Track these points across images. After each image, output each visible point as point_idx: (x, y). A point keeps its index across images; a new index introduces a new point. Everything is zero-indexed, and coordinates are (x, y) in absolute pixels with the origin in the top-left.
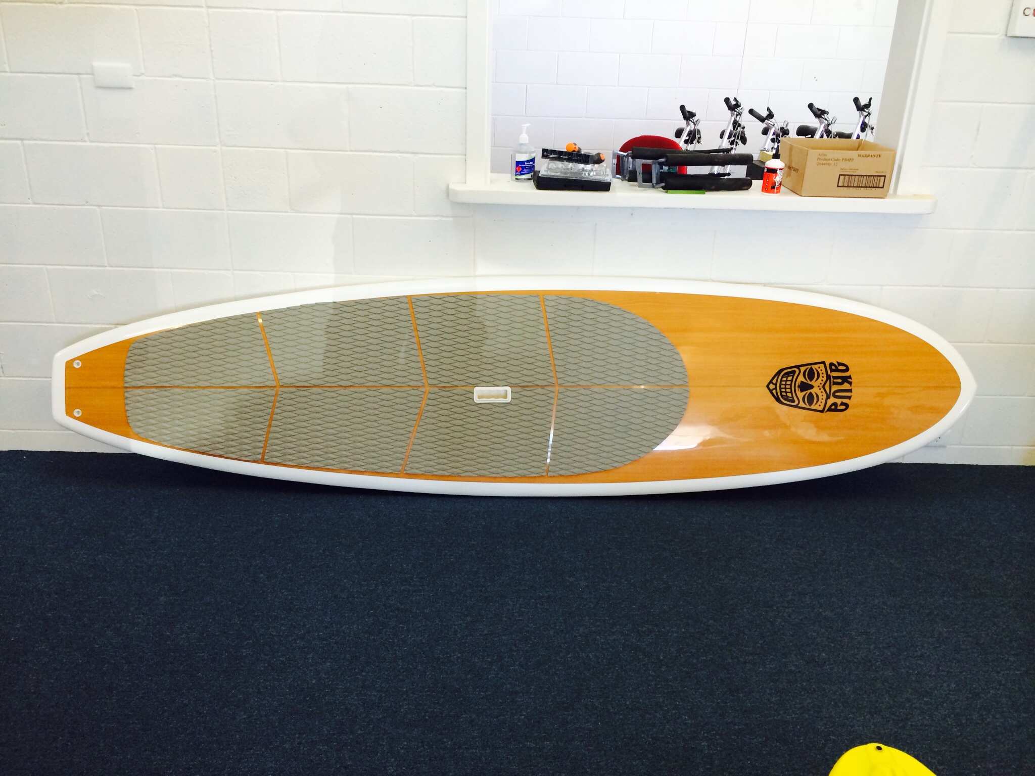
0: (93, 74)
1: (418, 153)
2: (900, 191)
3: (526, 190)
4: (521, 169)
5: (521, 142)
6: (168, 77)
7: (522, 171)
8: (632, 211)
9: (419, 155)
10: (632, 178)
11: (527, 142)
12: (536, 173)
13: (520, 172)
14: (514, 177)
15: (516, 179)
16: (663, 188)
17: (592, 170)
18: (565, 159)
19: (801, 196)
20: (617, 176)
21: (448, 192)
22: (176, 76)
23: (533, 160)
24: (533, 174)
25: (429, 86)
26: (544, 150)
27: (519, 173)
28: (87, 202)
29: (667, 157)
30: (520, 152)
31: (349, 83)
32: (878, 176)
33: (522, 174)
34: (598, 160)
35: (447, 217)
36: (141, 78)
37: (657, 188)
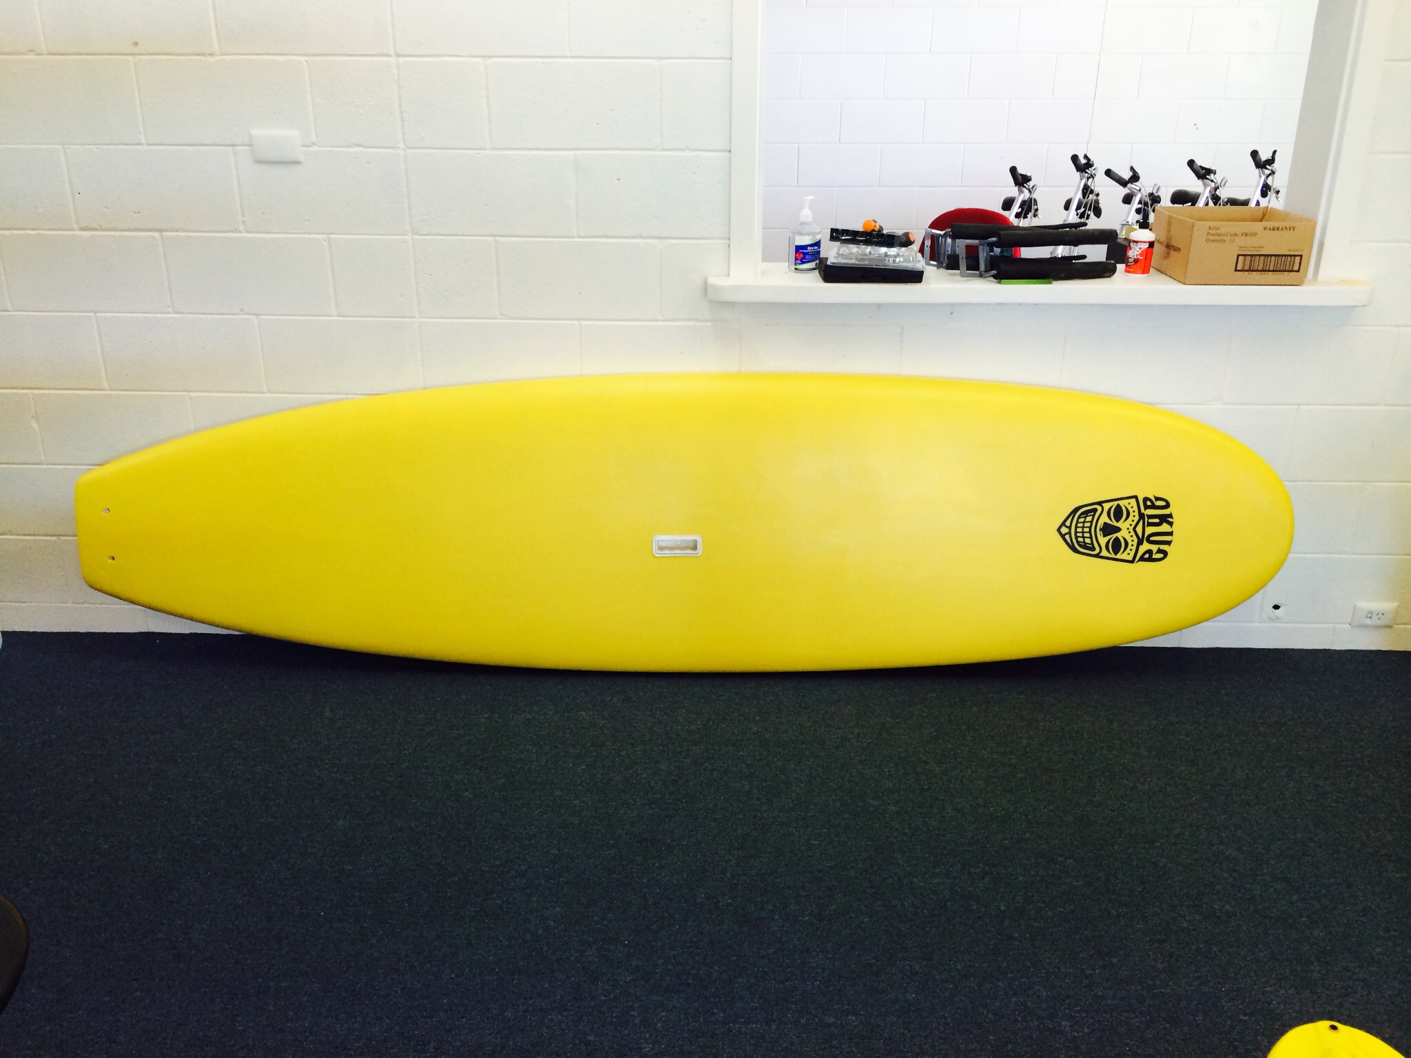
0: (251, 145)
1: (666, 238)
2: (1321, 277)
3: (810, 284)
5: (802, 220)
6: (345, 147)
7: (804, 258)
8: (952, 309)
9: (668, 240)
10: (952, 263)
11: (811, 220)
12: (823, 261)
13: (801, 260)
14: (793, 267)
16: (995, 277)
17: (898, 255)
18: (861, 241)
19: (1185, 284)
20: (932, 262)
21: (706, 287)
22: (355, 145)
23: (818, 244)
24: (818, 262)
25: (681, 150)
26: (833, 230)
27: (800, 262)
28: (242, 310)
29: (999, 236)
30: (801, 234)
31: (577, 149)
32: (1290, 256)
33: (803, 263)
34: (906, 242)
35: (704, 321)
36: (311, 149)
37: (986, 277)
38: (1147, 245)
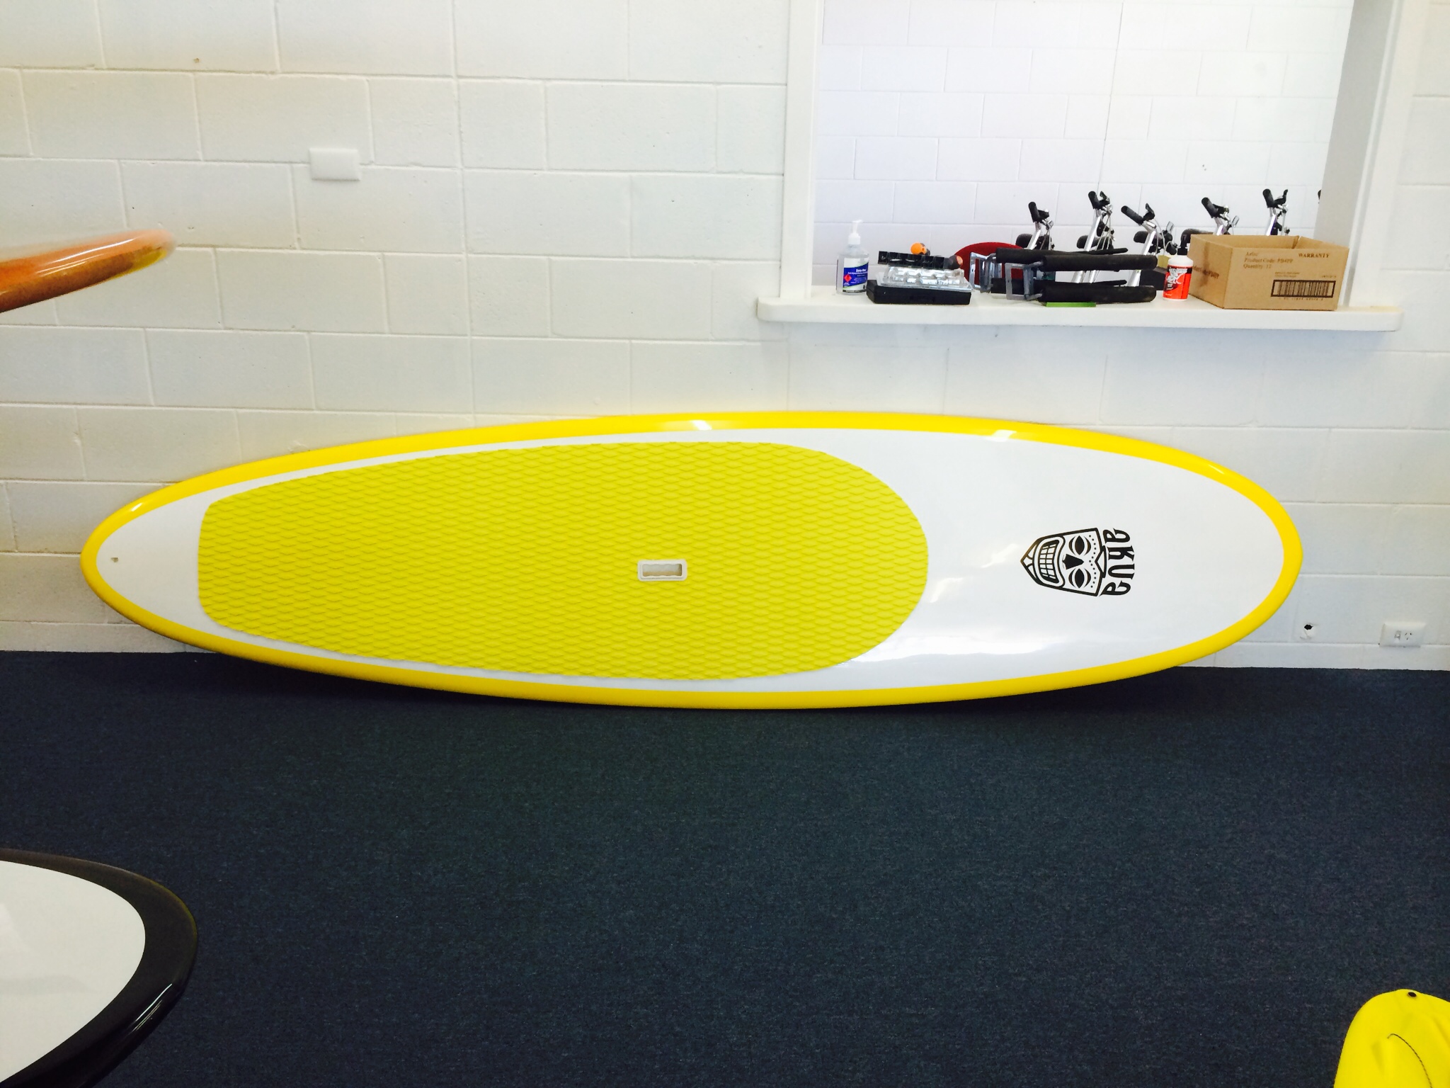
0: (309, 163)
1: (718, 259)
2: (1352, 304)
3: (860, 307)
4: (850, 278)
5: (851, 243)
6: (404, 166)
7: (852, 280)
8: (998, 331)
9: (719, 261)
10: (997, 287)
11: (858, 243)
12: (871, 284)
13: (849, 282)
14: (841, 289)
15: (844, 291)
16: (1040, 300)
17: (943, 278)
18: (910, 264)
19: (1223, 308)
20: (976, 286)
21: (757, 306)
22: (415, 164)
23: (865, 267)
24: (866, 284)
25: (735, 173)
26: (881, 254)
27: (848, 284)
28: (293, 327)
29: (1044, 261)
30: (849, 256)
31: (633, 171)
32: (1324, 282)
33: (851, 285)
34: (952, 265)
35: (754, 341)
36: (369, 167)
37: (1030, 300)
38: (1185, 271)
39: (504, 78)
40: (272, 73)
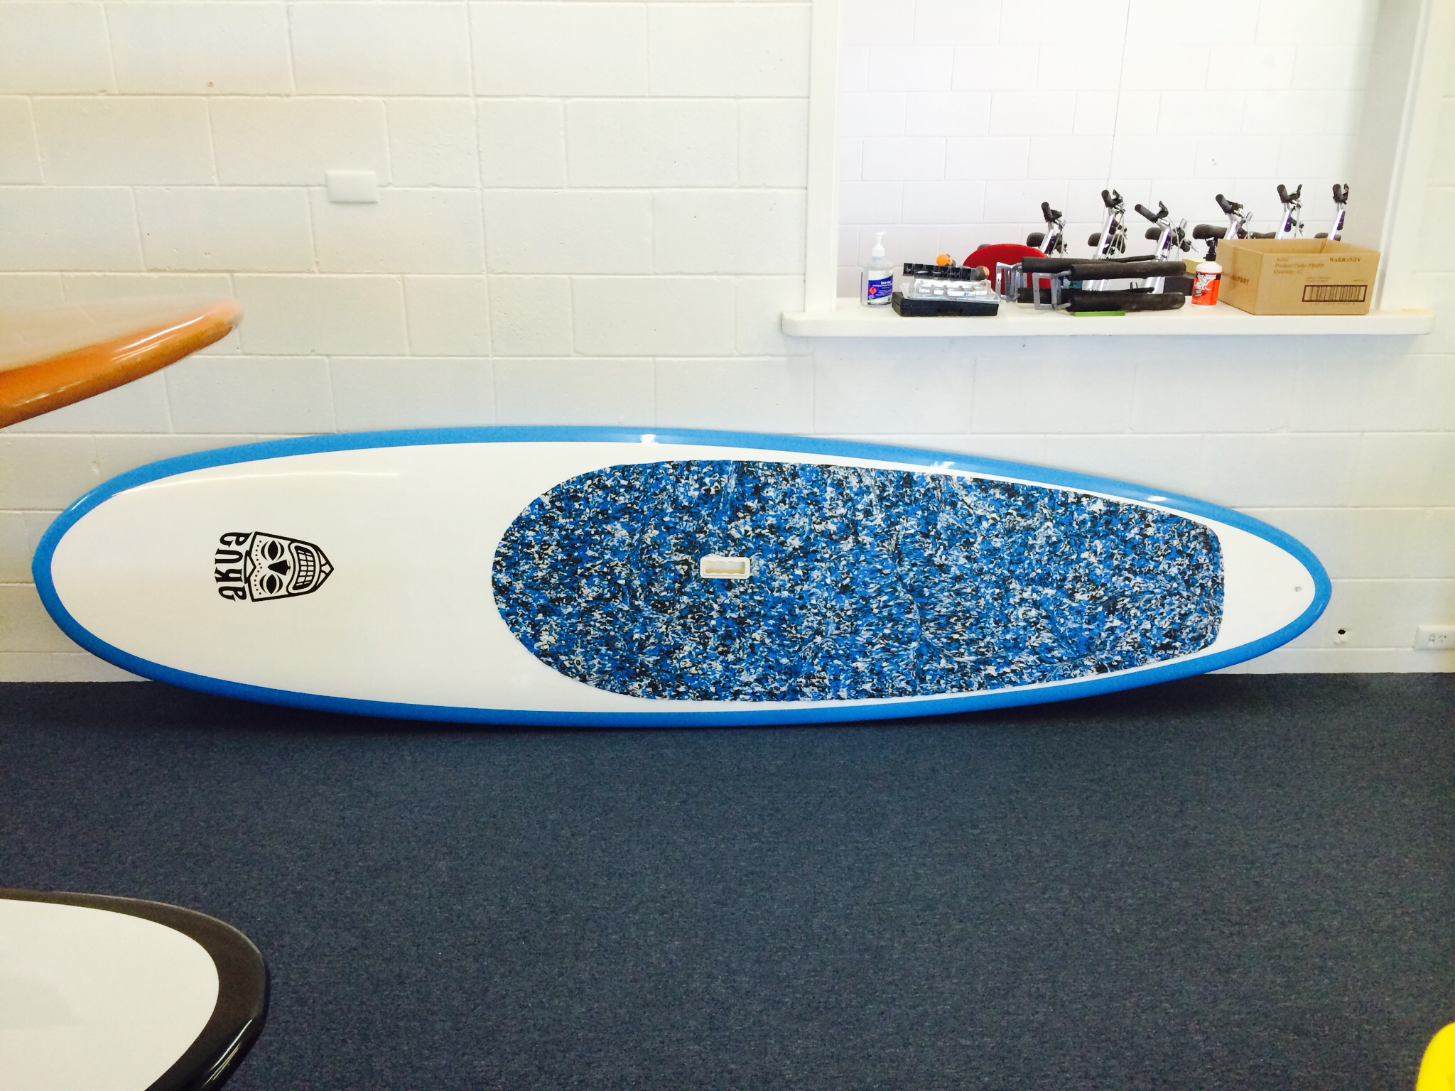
0: (327, 186)
1: (741, 274)
2: (1384, 305)
3: (885, 319)
5: (875, 255)
6: (423, 187)
7: (877, 293)
8: (1024, 342)
9: (742, 277)
10: (1025, 296)
12: (897, 296)
14: (866, 302)
16: (1068, 309)
17: (973, 289)
18: (936, 276)
19: (1254, 314)
20: (1004, 296)
21: (781, 322)
22: (434, 185)
24: (891, 296)
25: (758, 187)
27: (873, 296)
28: (313, 351)
29: (1072, 269)
30: (874, 269)
31: (654, 187)
32: (1356, 286)
33: (876, 297)
34: (980, 276)
35: (779, 356)
36: (387, 189)
37: (1059, 310)
38: (1214, 277)
39: (522, 96)
40: (288, 95)
